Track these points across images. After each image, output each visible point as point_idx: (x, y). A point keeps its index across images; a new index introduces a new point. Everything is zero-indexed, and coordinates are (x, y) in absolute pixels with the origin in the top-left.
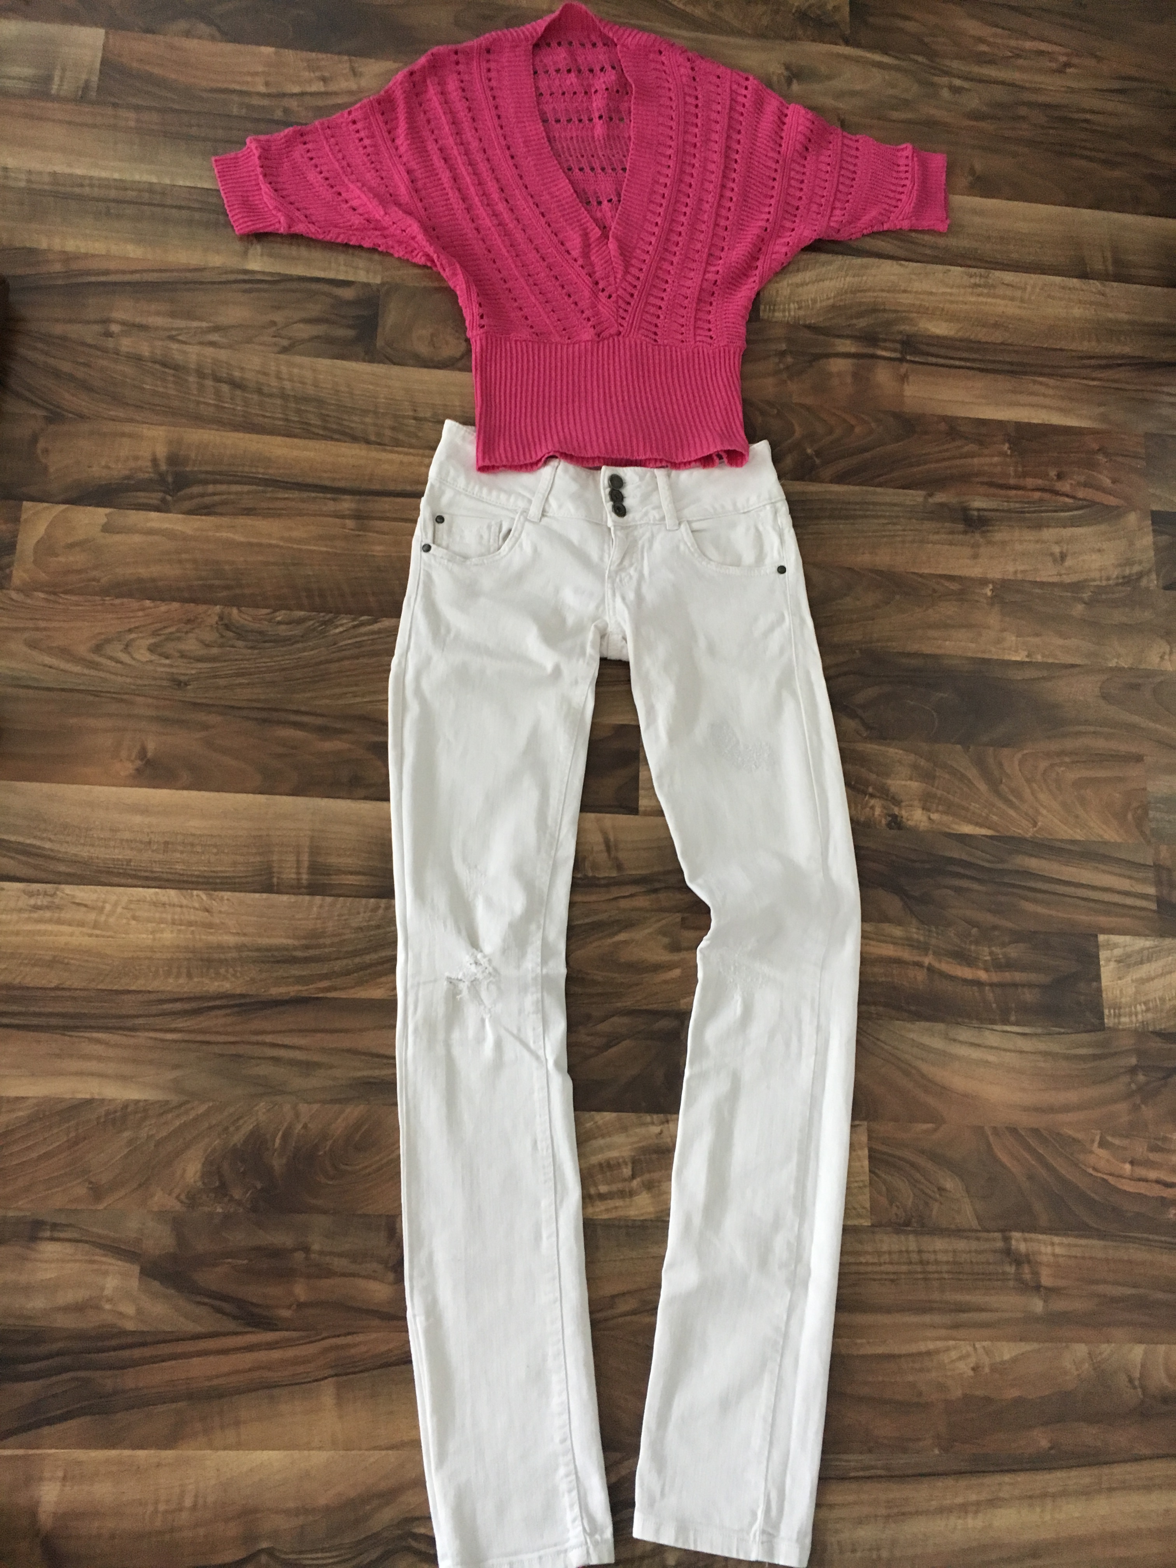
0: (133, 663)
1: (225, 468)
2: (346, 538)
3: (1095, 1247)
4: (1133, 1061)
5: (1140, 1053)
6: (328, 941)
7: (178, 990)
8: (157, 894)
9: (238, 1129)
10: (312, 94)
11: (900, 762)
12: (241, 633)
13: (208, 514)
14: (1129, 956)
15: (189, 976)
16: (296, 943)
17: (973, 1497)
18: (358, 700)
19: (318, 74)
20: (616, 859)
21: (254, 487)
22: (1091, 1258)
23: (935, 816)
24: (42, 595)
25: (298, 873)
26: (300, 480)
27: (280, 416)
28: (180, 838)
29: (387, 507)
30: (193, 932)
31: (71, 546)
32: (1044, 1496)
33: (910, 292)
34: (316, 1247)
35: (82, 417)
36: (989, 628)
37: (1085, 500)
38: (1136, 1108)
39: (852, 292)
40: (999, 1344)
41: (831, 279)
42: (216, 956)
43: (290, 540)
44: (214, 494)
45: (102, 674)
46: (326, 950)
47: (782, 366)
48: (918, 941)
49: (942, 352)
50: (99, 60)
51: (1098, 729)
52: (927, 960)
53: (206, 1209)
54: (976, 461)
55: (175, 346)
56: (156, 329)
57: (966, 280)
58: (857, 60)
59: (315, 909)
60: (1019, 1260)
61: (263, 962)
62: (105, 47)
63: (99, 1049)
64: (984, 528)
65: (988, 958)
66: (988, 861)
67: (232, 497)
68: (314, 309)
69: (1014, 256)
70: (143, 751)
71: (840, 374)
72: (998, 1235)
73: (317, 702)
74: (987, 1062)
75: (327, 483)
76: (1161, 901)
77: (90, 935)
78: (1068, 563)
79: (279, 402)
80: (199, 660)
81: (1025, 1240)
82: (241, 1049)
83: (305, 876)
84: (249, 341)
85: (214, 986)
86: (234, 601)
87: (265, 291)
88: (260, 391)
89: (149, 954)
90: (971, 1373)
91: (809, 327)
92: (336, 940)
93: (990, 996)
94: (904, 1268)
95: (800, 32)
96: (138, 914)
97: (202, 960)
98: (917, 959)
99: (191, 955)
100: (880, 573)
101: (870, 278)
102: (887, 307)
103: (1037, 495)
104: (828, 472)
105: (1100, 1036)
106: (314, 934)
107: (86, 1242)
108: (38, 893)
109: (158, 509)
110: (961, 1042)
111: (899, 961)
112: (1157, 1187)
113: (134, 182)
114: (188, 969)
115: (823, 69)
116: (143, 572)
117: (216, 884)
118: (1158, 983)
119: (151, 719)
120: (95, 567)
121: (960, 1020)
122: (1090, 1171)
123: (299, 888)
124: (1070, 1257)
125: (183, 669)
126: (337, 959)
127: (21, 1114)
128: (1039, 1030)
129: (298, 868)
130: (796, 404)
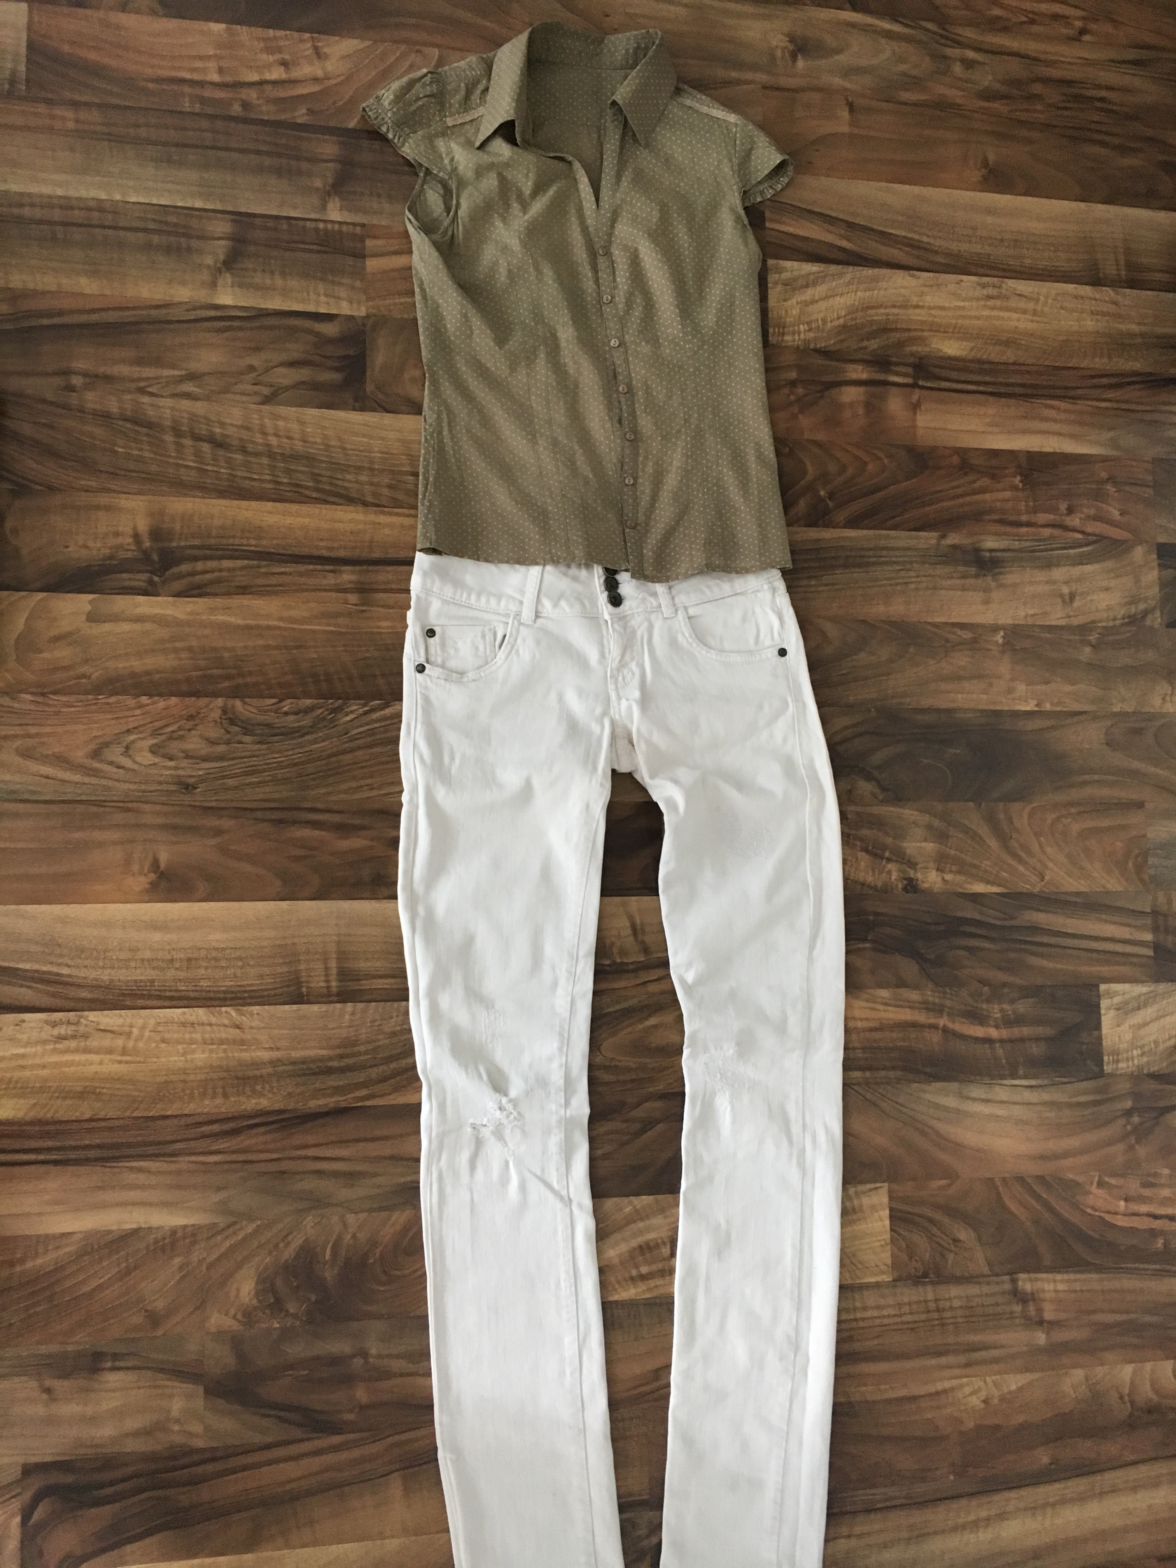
0: (136, 767)
1: (213, 541)
2: (349, 614)
3: (1091, 1281)
4: (1128, 1104)
5: (1136, 1096)
6: (362, 1048)
7: (216, 1110)
8: (185, 1013)
9: (289, 1243)
10: (274, 83)
11: (914, 823)
12: (247, 728)
13: (200, 596)
14: (1126, 1003)
15: (225, 1096)
16: (330, 1053)
17: (984, 1514)
18: (375, 793)
19: (278, 56)
20: (643, 942)
21: (246, 562)
22: (1089, 1291)
23: (948, 877)
24: (29, 697)
25: (327, 981)
26: (296, 551)
27: (268, 477)
28: (203, 953)
29: (390, 577)
30: (225, 1051)
31: (57, 639)
32: (1045, 1506)
33: (922, 307)
34: (373, 1351)
35: (51, 488)
36: (1000, 677)
37: (1095, 535)
38: (1131, 1148)
40: (1006, 1377)
41: (842, 294)
42: (250, 1073)
43: (292, 620)
44: (205, 572)
45: (104, 782)
46: (362, 1058)
47: (792, 398)
48: (934, 1004)
49: (954, 375)
50: (24, 44)
51: (1103, 777)
52: (942, 1022)
53: (263, 1326)
54: (987, 496)
55: (146, 399)
56: (123, 379)
57: (979, 292)
59: (347, 1017)
60: (1023, 1298)
61: (299, 1076)
62: (30, 27)
63: (141, 1178)
64: (997, 570)
65: (999, 1015)
66: (999, 919)
67: (224, 574)
68: (295, 350)
69: (1028, 261)
70: (156, 863)
71: (851, 405)
72: (1006, 1278)
73: (333, 798)
74: (998, 1116)
75: (324, 553)
76: (1157, 947)
77: (120, 1062)
78: (1076, 604)
79: (265, 461)
80: (205, 759)
81: (1030, 1280)
82: (285, 1165)
83: (334, 984)
84: (226, 390)
85: (251, 1104)
86: (236, 693)
87: (241, 329)
88: (244, 450)
89: (182, 1077)
90: (983, 1405)
91: (817, 351)
92: (370, 1047)
93: (1000, 1052)
94: (923, 1317)
96: (167, 1036)
97: (238, 1078)
98: (932, 1021)
99: (224, 1074)
100: (893, 624)
101: (882, 292)
103: (1047, 532)
104: (841, 516)
105: (1101, 1082)
106: (349, 1043)
107: (148, 1368)
108: (61, 1023)
109: (146, 593)
110: (974, 1099)
111: (914, 1025)
112: (1146, 1219)
113: (79, 199)
114: (224, 1088)
116: (137, 665)
117: (244, 998)
118: (1154, 1027)
119: (163, 827)
120: (86, 661)
121: (972, 1078)
122: (1089, 1211)
123: (329, 995)
124: (1071, 1291)
125: (188, 770)
126: (371, 1067)
127: (67, 1250)
128: (1046, 1082)
129: (327, 975)
130: (807, 440)
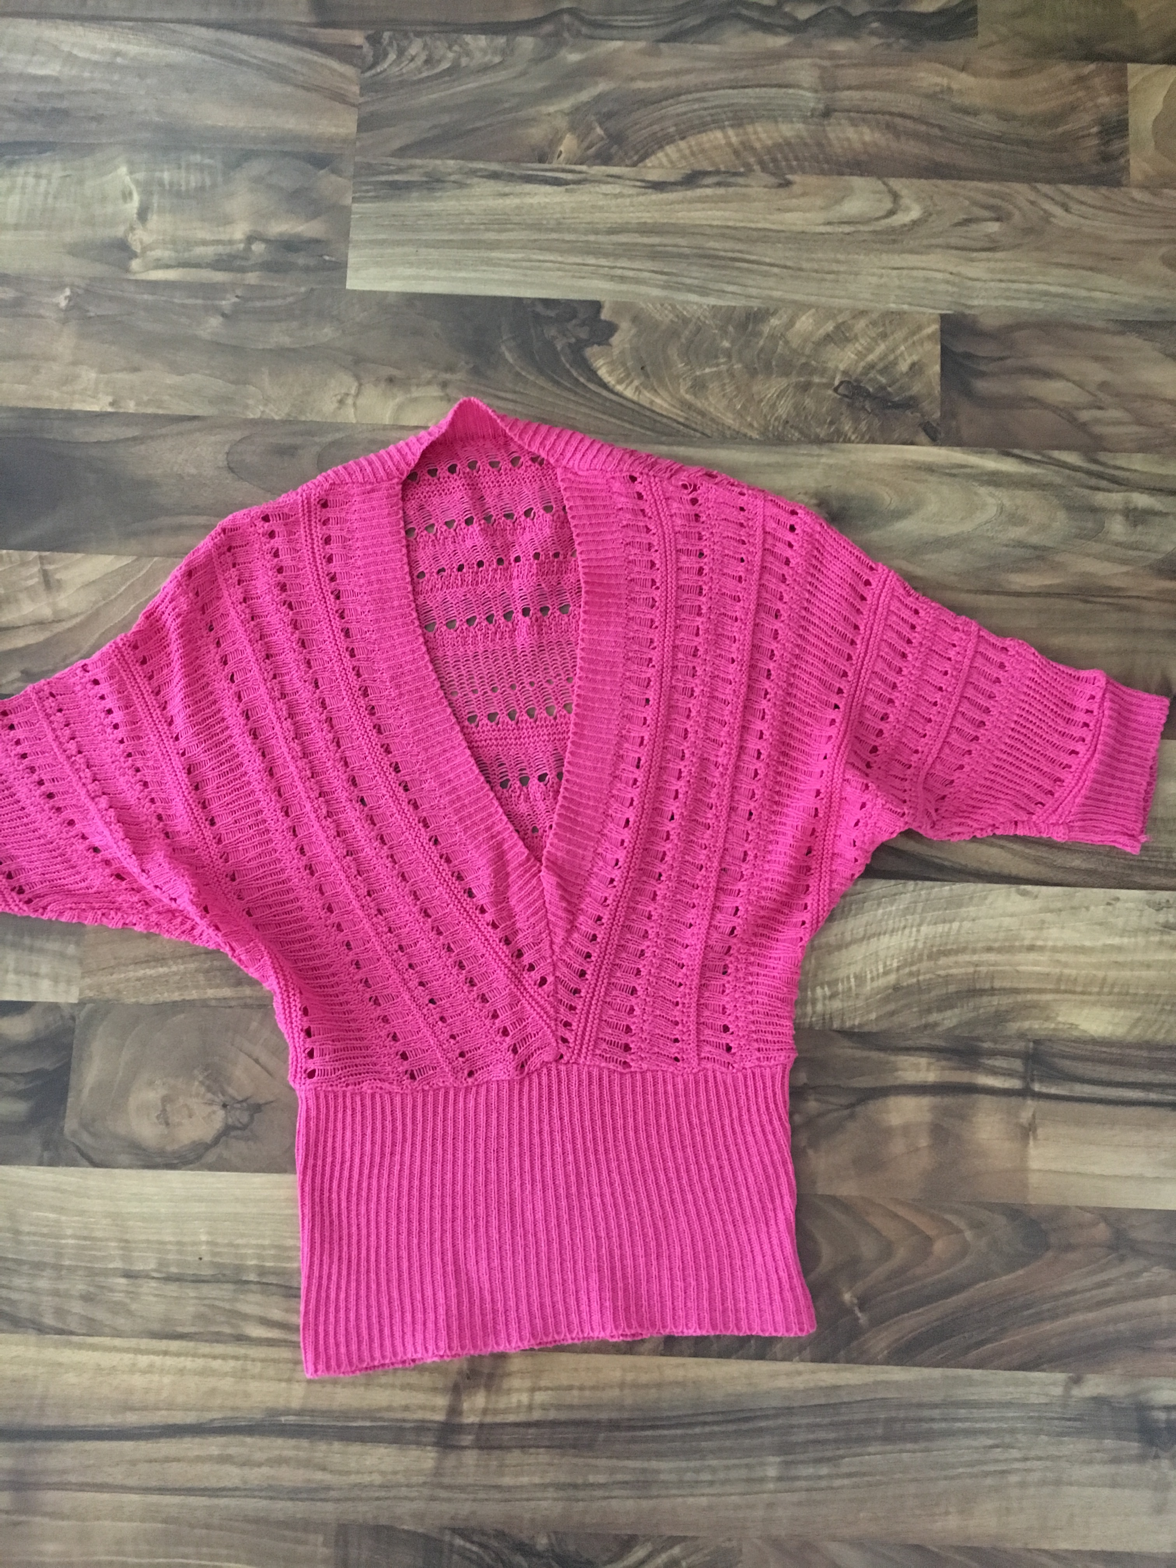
39: (930, 957)
58: (951, 472)
95: (847, 427)
102: (997, 984)
115: (888, 498)
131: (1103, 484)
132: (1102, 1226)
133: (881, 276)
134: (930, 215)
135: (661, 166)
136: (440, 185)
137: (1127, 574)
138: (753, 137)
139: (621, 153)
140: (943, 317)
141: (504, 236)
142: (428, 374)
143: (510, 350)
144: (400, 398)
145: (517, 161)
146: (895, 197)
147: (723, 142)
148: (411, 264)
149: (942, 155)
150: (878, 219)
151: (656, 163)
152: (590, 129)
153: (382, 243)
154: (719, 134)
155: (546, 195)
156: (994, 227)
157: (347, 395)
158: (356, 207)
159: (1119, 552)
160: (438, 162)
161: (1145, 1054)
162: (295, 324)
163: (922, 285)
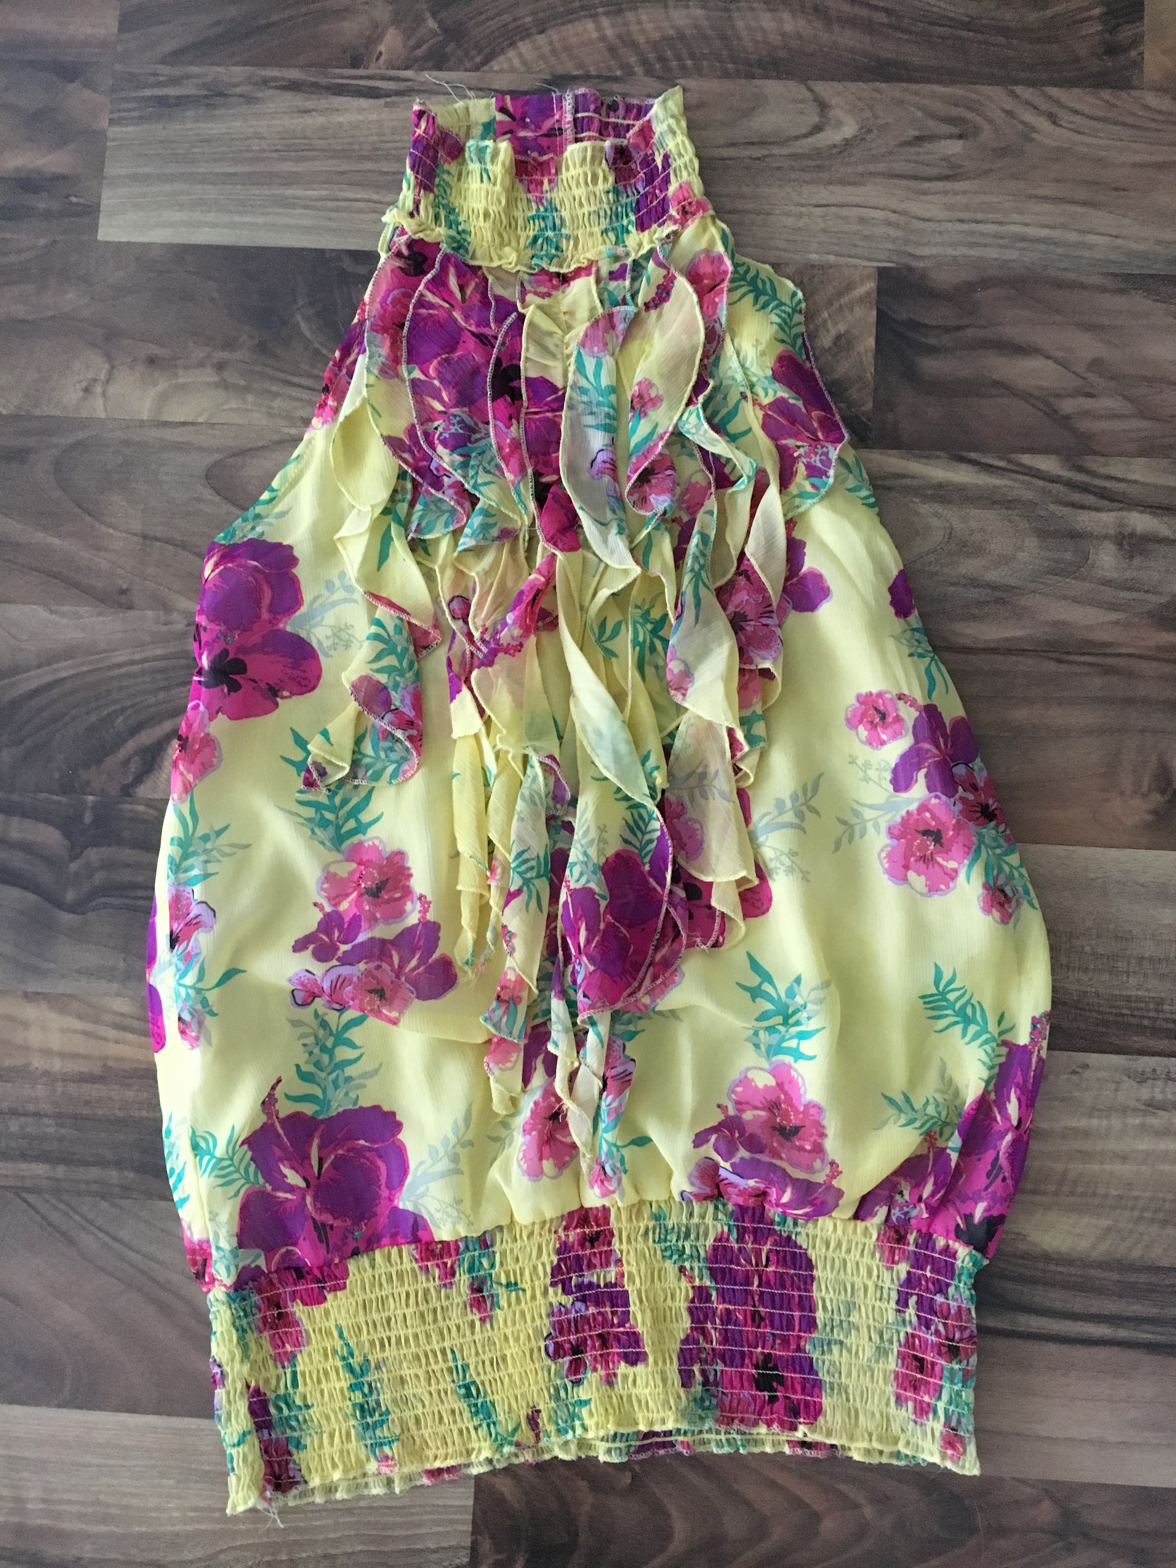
131: (1090, 499)
132: (1046, 1504)
133: (801, 215)
134: (870, 131)
135: (512, 70)
136: (221, 100)
137: (1117, 623)
138: (634, 28)
139: (460, 53)
140: (882, 273)
141: (300, 168)
142: (199, 353)
143: (307, 319)
144: (163, 384)
145: (323, 66)
146: (823, 106)
147: (595, 35)
148: (182, 207)
149: (887, 49)
150: (797, 138)
151: (505, 66)
152: (419, 20)
153: (146, 179)
154: (590, 25)
155: (361, 110)
156: (954, 147)
157: (95, 380)
158: (114, 132)
159: (1109, 594)
160: (221, 69)
161: (1116, 1276)
162: (30, 288)
163: (856, 227)
